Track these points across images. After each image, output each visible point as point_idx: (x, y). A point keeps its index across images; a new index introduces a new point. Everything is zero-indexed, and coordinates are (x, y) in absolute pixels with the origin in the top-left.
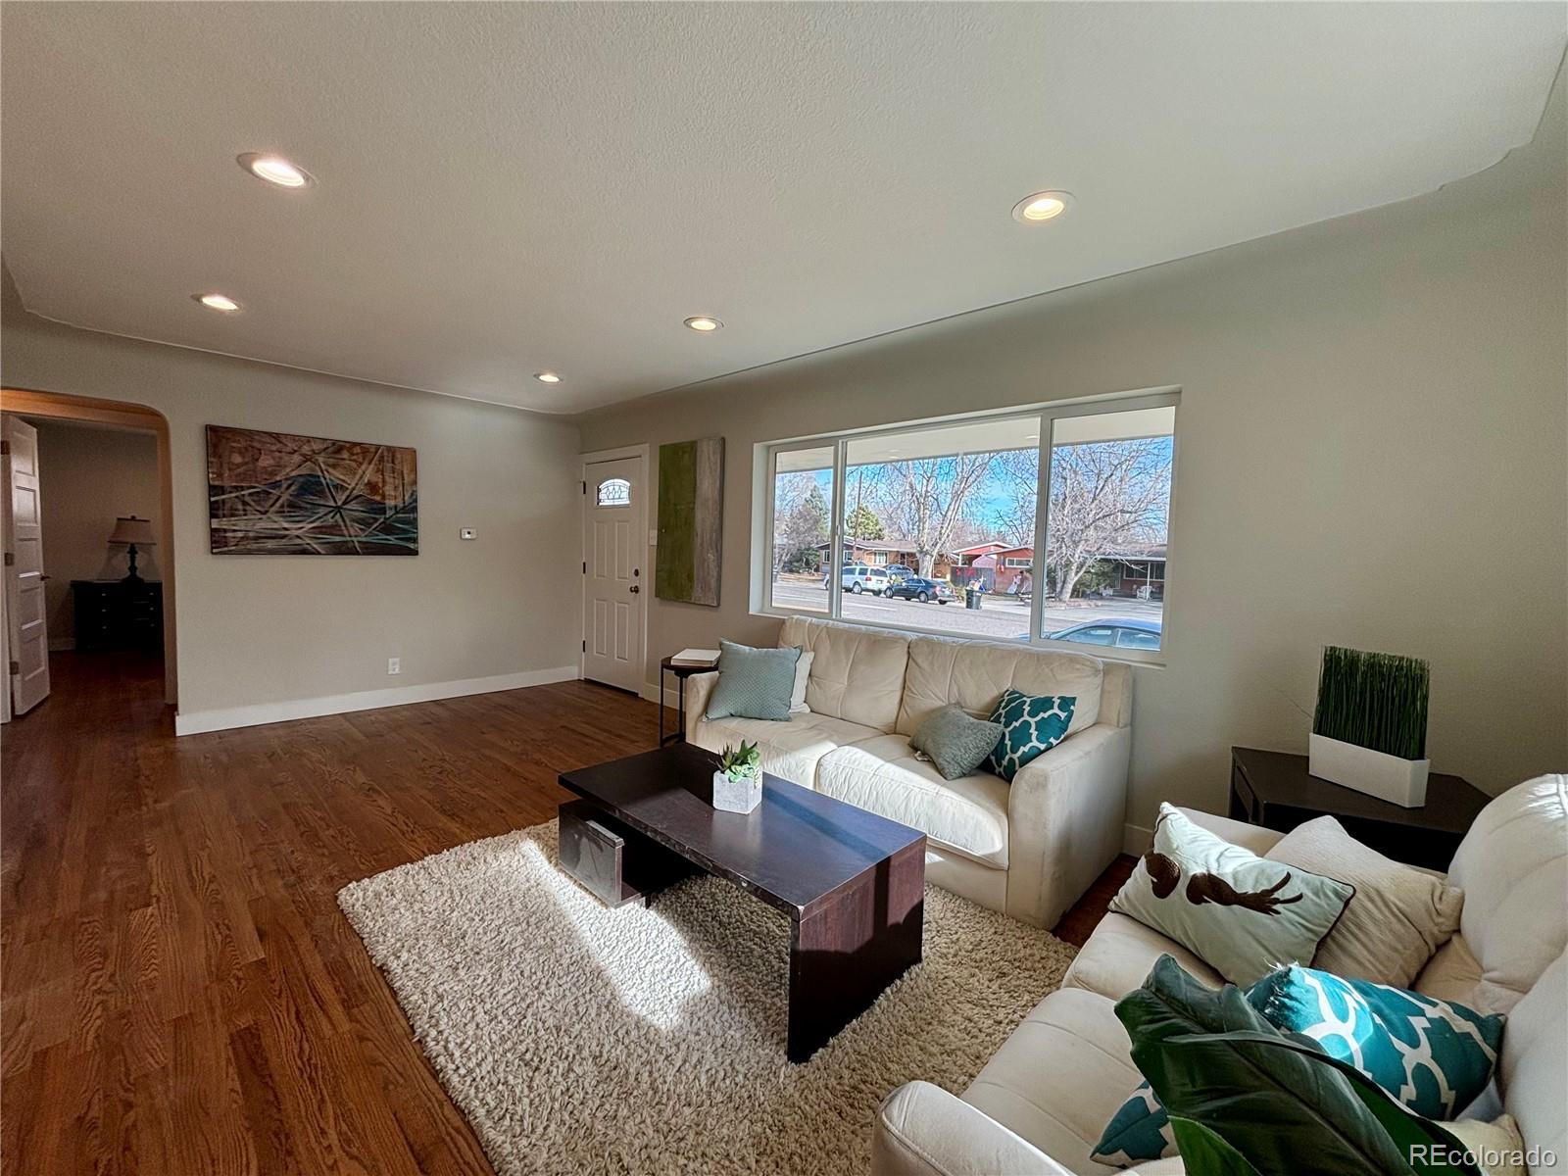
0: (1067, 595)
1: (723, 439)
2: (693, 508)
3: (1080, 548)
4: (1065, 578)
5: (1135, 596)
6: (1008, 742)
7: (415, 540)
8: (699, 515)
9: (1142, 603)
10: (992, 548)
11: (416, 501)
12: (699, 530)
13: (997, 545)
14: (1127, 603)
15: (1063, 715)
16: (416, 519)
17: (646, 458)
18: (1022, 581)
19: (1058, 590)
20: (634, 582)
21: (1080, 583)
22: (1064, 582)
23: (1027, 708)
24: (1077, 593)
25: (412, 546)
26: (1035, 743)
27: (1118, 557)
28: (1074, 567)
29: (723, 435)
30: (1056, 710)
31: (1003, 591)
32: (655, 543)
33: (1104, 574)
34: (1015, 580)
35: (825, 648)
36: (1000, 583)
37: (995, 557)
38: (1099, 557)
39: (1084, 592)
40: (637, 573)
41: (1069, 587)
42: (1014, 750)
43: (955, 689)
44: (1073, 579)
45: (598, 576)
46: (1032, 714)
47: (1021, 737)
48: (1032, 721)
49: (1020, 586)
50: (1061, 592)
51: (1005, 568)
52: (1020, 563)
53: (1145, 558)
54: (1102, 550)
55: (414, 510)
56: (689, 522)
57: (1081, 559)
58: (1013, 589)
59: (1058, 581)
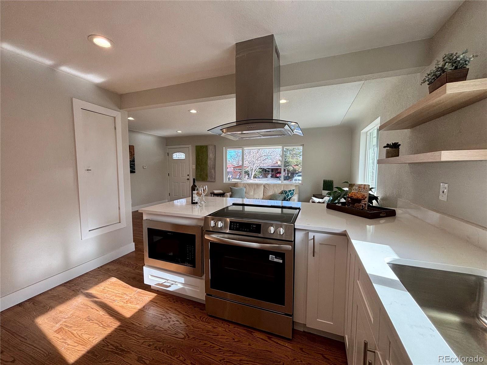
0: (252, 178)
1: (215, 146)
2: (207, 160)
3: (255, 165)
4: (252, 173)
5: (267, 177)
6: (286, 197)
7: (135, 169)
8: (209, 162)
9: (269, 179)
10: (231, 166)
11: (134, 159)
12: (209, 165)
13: (232, 165)
14: (265, 179)
15: (293, 192)
16: (134, 164)
17: (190, 148)
18: (240, 174)
19: (250, 176)
20: (188, 177)
21: (255, 174)
22: (251, 174)
23: (288, 192)
24: (255, 177)
25: (134, 171)
26: (290, 196)
27: (264, 167)
28: (254, 170)
29: (215, 144)
30: (292, 191)
31: (235, 177)
32: (195, 168)
33: (260, 172)
34: (238, 174)
35: (248, 187)
36: (234, 175)
37: (232, 168)
38: (259, 167)
39: (256, 177)
40: (188, 175)
41: (253, 176)
42: (287, 198)
43: (274, 191)
44: (253, 173)
45: (174, 176)
46: (289, 192)
47: (288, 196)
48: (289, 193)
49: (240, 176)
50: (251, 177)
51: (235, 171)
52: (239, 169)
53: (270, 167)
54: (260, 166)
55: (134, 161)
56: (206, 163)
57: (256, 168)
58: (238, 177)
59: (250, 174)
